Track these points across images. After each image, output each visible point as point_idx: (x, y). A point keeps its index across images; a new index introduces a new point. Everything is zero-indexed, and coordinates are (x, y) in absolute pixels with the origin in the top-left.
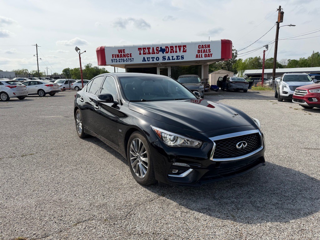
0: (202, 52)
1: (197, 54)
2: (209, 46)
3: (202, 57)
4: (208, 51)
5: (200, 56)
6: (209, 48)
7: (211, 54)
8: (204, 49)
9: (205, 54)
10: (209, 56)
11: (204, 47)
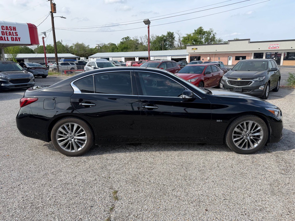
0: (8, 34)
1: (2, 36)
2: (15, 29)
3: (8, 40)
4: (14, 34)
5: (6, 39)
6: (16, 30)
7: (18, 38)
8: (10, 31)
9: (11, 37)
10: (16, 40)
11: (9, 29)
